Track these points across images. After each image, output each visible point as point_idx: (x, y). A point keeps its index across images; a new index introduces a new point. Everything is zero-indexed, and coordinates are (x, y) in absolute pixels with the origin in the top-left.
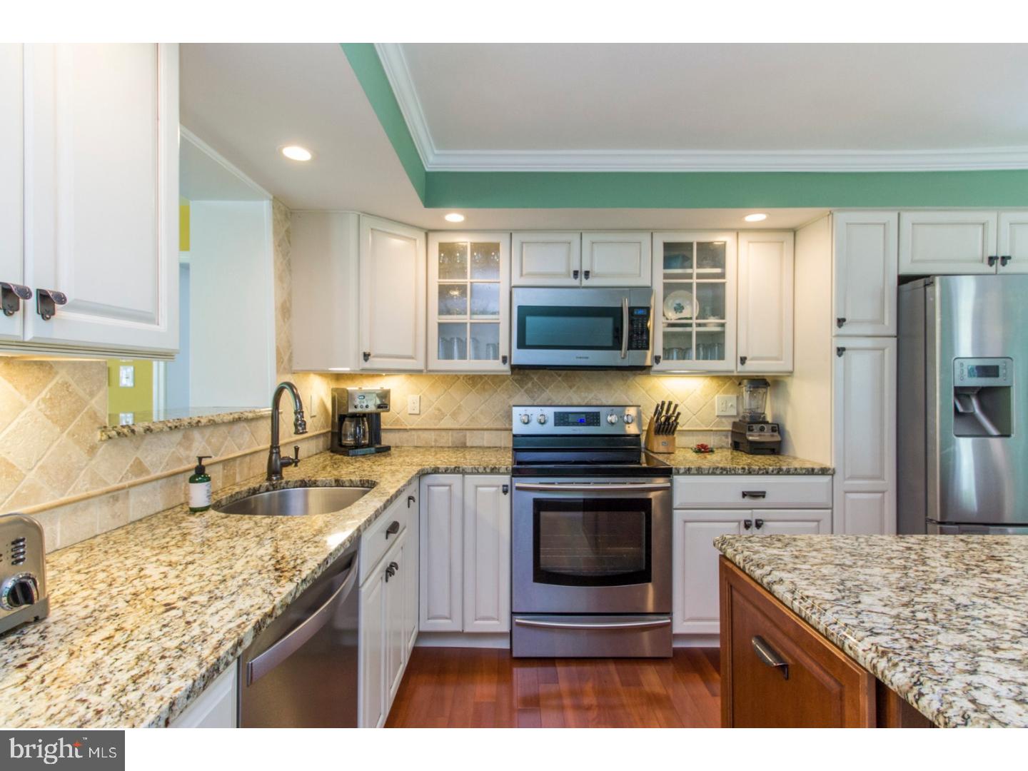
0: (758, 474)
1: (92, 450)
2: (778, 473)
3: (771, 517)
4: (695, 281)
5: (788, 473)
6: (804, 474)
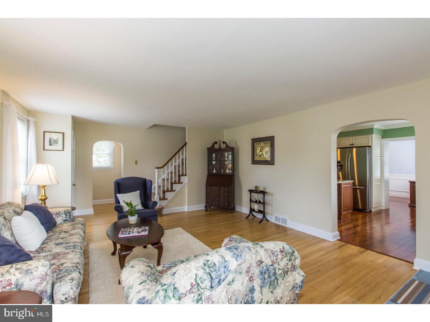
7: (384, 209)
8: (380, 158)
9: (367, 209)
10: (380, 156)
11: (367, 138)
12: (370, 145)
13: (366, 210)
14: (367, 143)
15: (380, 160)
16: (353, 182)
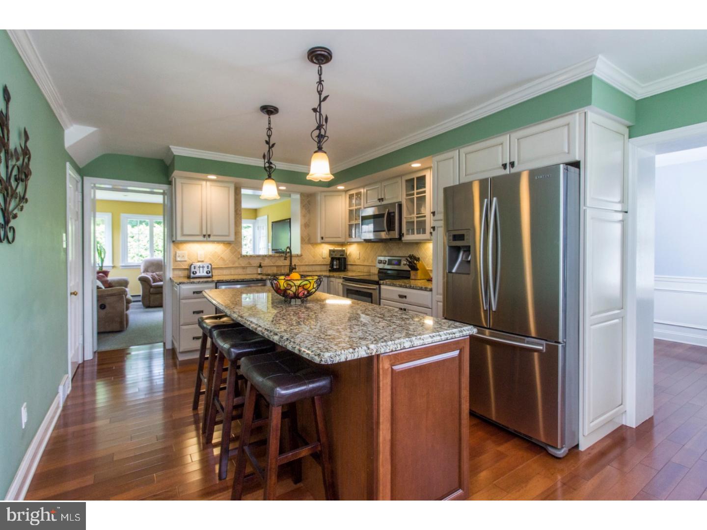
0: (403, 287)
1: (239, 258)
2: (410, 288)
3: (409, 308)
4: (415, 196)
5: (413, 288)
6: (419, 289)
7: (633, 425)
8: (620, 216)
9: (559, 447)
10: (619, 207)
11: (566, 129)
12: (577, 159)
13: (555, 448)
14: (566, 150)
15: (618, 228)
16: (472, 337)
